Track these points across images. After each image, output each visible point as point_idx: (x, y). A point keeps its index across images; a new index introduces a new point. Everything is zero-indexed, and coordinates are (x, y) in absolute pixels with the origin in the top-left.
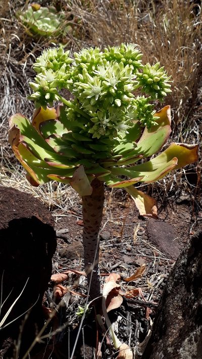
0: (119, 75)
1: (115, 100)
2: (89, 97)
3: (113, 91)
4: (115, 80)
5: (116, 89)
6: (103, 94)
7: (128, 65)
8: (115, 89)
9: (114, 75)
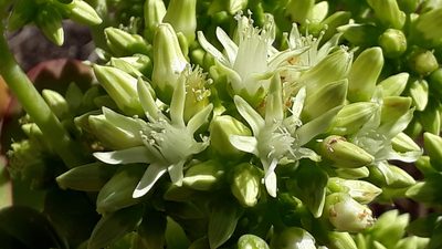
0: (326, 122)
1: (245, 239)
2: (105, 157)
3: (250, 196)
4: (288, 141)
5: (272, 188)
6: (190, 180)
7: (403, 78)
8: (263, 188)
9: (297, 110)
